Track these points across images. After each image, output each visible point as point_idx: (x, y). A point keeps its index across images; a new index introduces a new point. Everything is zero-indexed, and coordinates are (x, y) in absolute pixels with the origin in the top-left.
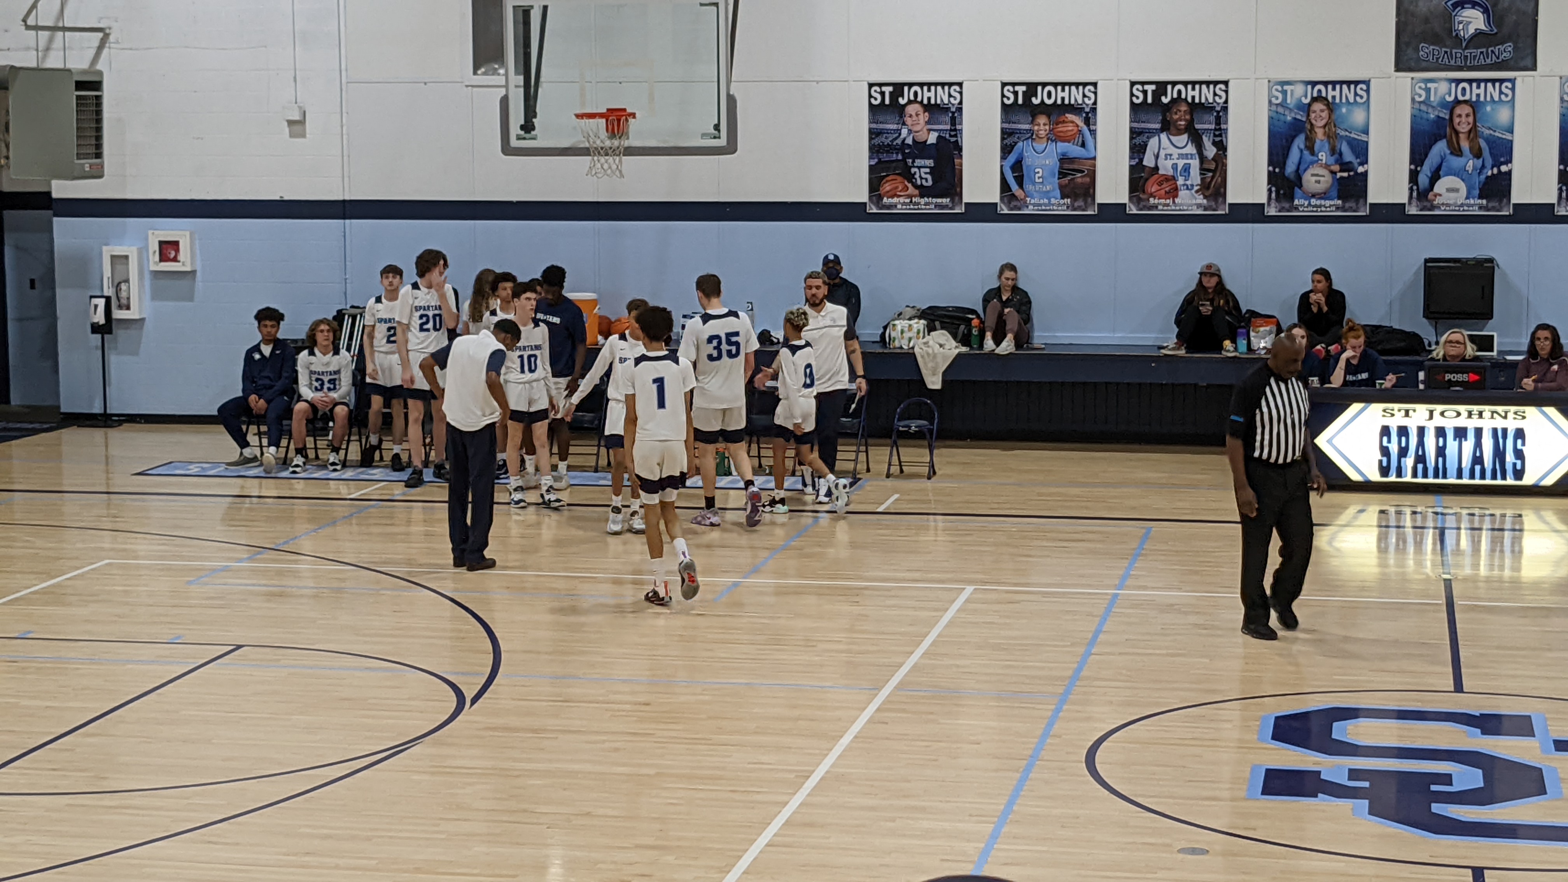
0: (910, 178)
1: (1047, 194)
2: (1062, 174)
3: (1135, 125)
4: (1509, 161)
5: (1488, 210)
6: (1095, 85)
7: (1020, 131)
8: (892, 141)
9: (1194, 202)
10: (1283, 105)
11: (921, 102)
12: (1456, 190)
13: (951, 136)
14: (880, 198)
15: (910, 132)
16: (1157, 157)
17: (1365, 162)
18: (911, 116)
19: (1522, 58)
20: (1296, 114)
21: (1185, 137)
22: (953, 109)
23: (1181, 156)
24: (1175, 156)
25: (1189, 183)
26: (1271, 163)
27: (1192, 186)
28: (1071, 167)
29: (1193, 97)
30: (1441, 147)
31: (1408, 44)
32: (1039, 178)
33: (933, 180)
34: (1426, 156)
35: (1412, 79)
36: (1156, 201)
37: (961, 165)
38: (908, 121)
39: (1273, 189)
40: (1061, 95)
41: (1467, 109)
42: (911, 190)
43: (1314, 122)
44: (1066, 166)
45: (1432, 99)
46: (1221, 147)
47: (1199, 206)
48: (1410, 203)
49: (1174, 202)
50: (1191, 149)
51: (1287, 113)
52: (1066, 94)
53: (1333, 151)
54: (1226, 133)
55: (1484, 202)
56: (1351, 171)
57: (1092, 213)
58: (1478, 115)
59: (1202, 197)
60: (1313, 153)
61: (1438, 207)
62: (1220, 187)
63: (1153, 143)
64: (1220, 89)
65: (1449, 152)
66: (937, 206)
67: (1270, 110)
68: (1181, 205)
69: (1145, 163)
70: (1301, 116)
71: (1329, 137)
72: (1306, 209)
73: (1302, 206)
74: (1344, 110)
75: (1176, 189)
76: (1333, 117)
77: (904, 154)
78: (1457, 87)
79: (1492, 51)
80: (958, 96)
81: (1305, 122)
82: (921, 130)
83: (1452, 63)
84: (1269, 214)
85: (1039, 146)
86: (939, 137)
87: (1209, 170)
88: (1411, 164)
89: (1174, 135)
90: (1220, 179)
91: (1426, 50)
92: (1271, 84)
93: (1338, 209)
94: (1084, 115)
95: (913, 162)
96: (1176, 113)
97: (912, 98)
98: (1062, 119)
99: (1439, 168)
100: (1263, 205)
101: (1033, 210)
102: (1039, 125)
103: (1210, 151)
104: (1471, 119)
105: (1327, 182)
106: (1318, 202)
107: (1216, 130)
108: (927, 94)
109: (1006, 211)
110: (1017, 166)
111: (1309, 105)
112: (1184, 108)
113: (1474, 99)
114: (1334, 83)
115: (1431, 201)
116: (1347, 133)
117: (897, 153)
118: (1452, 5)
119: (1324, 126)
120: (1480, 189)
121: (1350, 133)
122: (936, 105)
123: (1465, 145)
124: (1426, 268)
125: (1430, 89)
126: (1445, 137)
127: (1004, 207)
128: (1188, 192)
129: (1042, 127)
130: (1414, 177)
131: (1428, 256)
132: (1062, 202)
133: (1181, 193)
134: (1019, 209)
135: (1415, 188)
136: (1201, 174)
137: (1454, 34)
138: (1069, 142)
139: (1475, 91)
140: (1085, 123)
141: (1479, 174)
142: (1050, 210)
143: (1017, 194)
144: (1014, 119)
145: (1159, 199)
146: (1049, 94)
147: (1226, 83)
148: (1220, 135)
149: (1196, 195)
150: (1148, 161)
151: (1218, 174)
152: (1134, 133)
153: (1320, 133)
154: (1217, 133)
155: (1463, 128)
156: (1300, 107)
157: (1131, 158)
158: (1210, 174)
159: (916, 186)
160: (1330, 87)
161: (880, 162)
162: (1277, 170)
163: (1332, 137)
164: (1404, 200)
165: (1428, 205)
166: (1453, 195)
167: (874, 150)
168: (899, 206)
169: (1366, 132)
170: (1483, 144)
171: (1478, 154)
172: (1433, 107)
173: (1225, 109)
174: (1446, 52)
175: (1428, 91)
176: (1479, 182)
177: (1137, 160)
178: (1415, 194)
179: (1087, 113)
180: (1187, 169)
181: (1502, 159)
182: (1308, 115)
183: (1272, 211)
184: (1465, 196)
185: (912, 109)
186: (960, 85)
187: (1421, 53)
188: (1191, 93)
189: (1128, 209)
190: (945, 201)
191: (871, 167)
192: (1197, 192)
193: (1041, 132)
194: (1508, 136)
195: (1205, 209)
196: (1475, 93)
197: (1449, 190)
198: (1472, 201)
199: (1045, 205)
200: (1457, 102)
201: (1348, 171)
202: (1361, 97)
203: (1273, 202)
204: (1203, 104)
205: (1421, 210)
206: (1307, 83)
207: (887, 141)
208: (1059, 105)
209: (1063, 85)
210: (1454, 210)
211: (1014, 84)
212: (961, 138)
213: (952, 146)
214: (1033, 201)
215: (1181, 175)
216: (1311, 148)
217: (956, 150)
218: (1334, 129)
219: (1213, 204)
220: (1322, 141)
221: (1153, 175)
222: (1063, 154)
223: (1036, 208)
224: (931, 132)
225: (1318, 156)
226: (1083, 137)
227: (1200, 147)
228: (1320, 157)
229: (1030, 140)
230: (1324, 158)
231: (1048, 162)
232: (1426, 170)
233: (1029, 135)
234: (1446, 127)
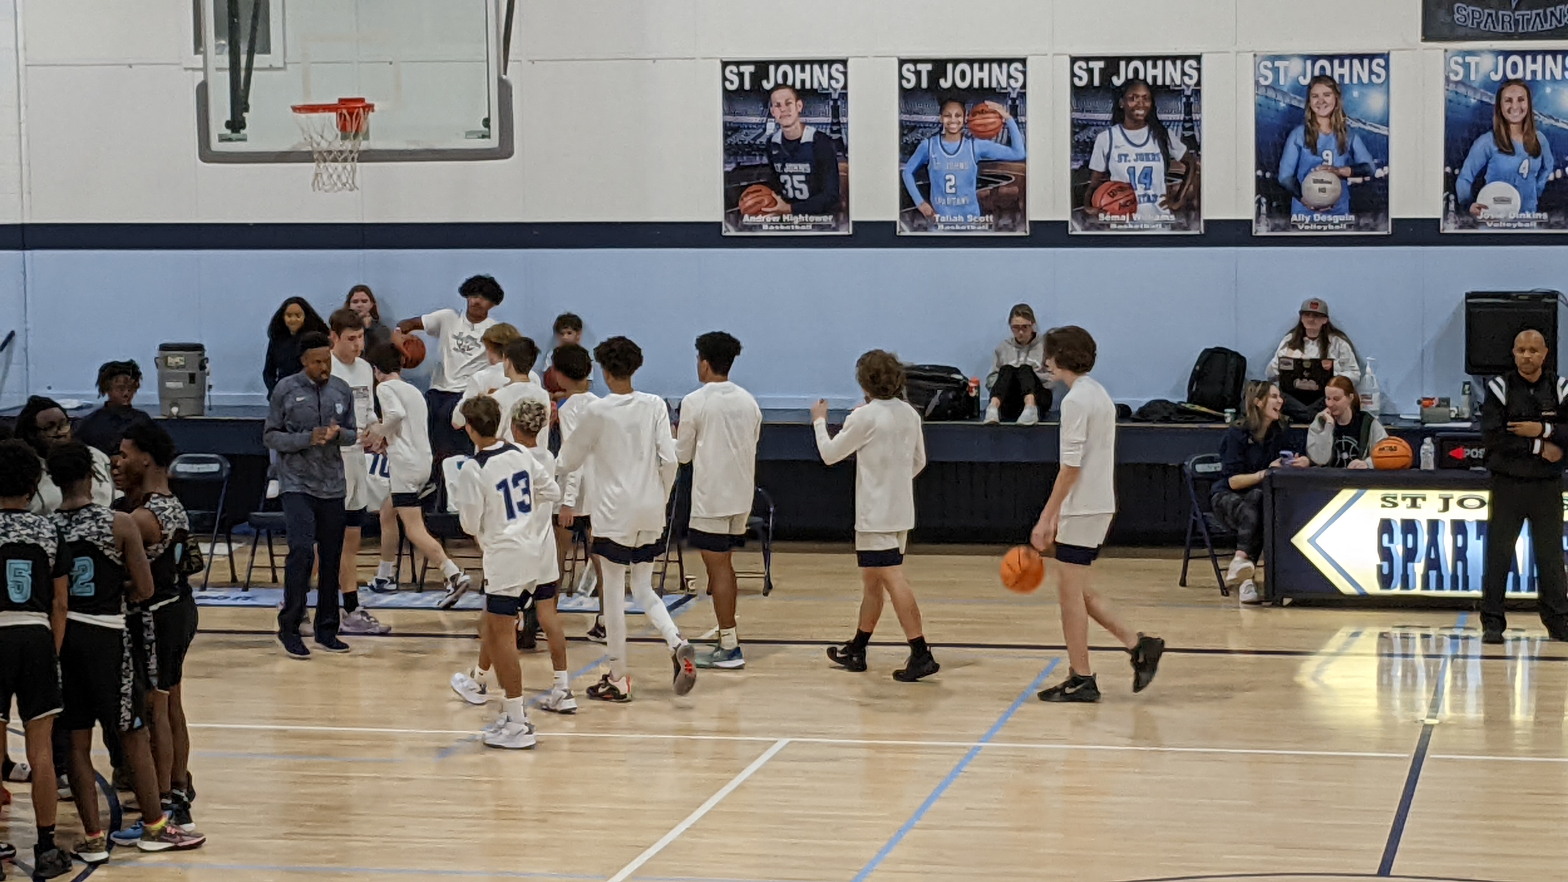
0: (779, 188)
1: (962, 209)
2: (982, 182)
3: (1078, 115)
5: (1550, 227)
6: (1023, 61)
7: (925, 125)
8: (755, 139)
9: (1158, 218)
10: (1274, 87)
11: (793, 86)
12: (1507, 201)
13: (832, 132)
14: (739, 215)
15: (778, 126)
16: (1108, 158)
17: (1384, 163)
18: (779, 105)
20: (1291, 98)
21: (1144, 131)
22: (835, 96)
24: (1132, 157)
25: (1151, 192)
26: (1259, 165)
27: (1155, 196)
28: (994, 172)
29: (1155, 78)
30: (1485, 143)
32: (951, 187)
33: (809, 192)
34: (1466, 154)
35: (1446, 51)
36: (1108, 218)
37: (847, 170)
38: (776, 112)
39: (1264, 200)
40: (978, 76)
41: (1519, 91)
42: (781, 205)
43: (1315, 110)
45: (1473, 77)
46: (1193, 144)
47: (1165, 224)
48: (1446, 217)
49: (1131, 219)
50: (1153, 147)
51: (1279, 98)
52: (985, 75)
53: (1342, 148)
54: (1199, 126)
55: (1545, 216)
56: (1367, 176)
57: (1023, 234)
58: (1534, 101)
59: (1168, 211)
61: (1483, 223)
62: (1193, 198)
63: (1102, 140)
64: (1191, 66)
65: (1496, 149)
66: (816, 226)
67: (1257, 94)
68: (1141, 222)
69: (1091, 166)
70: (1299, 102)
71: (1336, 130)
72: (1307, 227)
73: (1301, 222)
74: (1355, 94)
75: (1134, 201)
76: (1341, 102)
77: (770, 156)
78: (1505, 60)
80: (841, 77)
81: (1304, 110)
82: (793, 124)
83: (1499, 29)
84: (1259, 234)
85: (952, 144)
86: (817, 134)
87: (1177, 176)
88: (1445, 166)
89: (1129, 129)
90: (1192, 187)
91: (1464, 12)
92: (1258, 59)
93: (1349, 226)
95: (783, 167)
96: (1132, 99)
97: (780, 81)
98: (980, 107)
99: (1483, 171)
100: (1250, 221)
101: (945, 230)
102: (950, 116)
103: (1179, 150)
104: (1525, 105)
105: (1334, 190)
106: (1324, 218)
107: (1185, 121)
109: (908, 233)
110: (922, 172)
111: (1310, 87)
112: (1142, 92)
113: (1529, 77)
114: (1341, 58)
115: (1473, 216)
116: (1361, 125)
117: (761, 155)
119: (1330, 116)
120: (1539, 199)
121: (1365, 124)
122: (813, 91)
123: (1518, 140)
124: (1469, 305)
125: (1469, 64)
126: (1491, 128)
127: (904, 226)
128: (1150, 205)
129: (954, 119)
130: (1450, 182)
131: (1469, 290)
132: (982, 219)
133: (1140, 207)
134: (926, 229)
135: (1452, 197)
136: (1166, 181)
138: (990, 138)
139: (1530, 67)
140: (1011, 114)
141: (1538, 178)
142: (966, 230)
143: (921, 209)
144: (917, 108)
145: (1111, 214)
146: (963, 75)
147: (1198, 58)
149: (1160, 209)
150: (1097, 164)
151: (1188, 182)
152: (1077, 127)
153: (1324, 123)
154: (1187, 125)
157: (1074, 159)
158: (1180, 181)
159: (786, 199)
160: (1336, 62)
161: (739, 167)
162: (1268, 175)
163: (1340, 129)
164: (1439, 214)
165: (1471, 220)
166: (1501, 207)
167: (731, 151)
168: (765, 227)
169: (1386, 123)
170: (1542, 138)
171: (1535, 151)
172: (1475, 89)
173: (1197, 93)
174: (1490, 15)
175: (1467, 67)
176: (1538, 189)
177: (1081, 163)
178: (1452, 206)
179: (1014, 100)
180: (1147, 174)
182: (1308, 101)
183: (1262, 230)
184: (1519, 208)
185: (780, 96)
186: (844, 62)
187: (1457, 16)
188: (1151, 72)
189: (1070, 229)
190: (827, 219)
191: (726, 174)
192: (1162, 204)
193: (954, 126)
195: (1173, 228)
196: (1528, 69)
197: (1497, 200)
198: (1528, 215)
199: (960, 224)
200: (1506, 82)
201: (1364, 175)
202: (1379, 76)
203: (1263, 218)
204: (1168, 86)
205: (1461, 227)
206: (1306, 57)
207: (748, 140)
208: (975, 89)
209: (981, 62)
210: (1506, 228)
211: (915, 62)
212: (847, 134)
213: (834, 146)
214: (943, 219)
215: (1140, 182)
216: (1312, 145)
217: (839, 151)
218: (1342, 119)
219: (1183, 220)
220: (1327, 135)
221: (1104, 182)
222: (983, 155)
223: (948, 228)
224: (807, 127)
225: (1321, 156)
226: (1009, 132)
227: (1164, 144)
228: (1325, 157)
229: (938, 137)
230: (1330, 158)
231: (962, 166)
232: (1467, 173)
233: (937, 130)
234: (1492, 115)
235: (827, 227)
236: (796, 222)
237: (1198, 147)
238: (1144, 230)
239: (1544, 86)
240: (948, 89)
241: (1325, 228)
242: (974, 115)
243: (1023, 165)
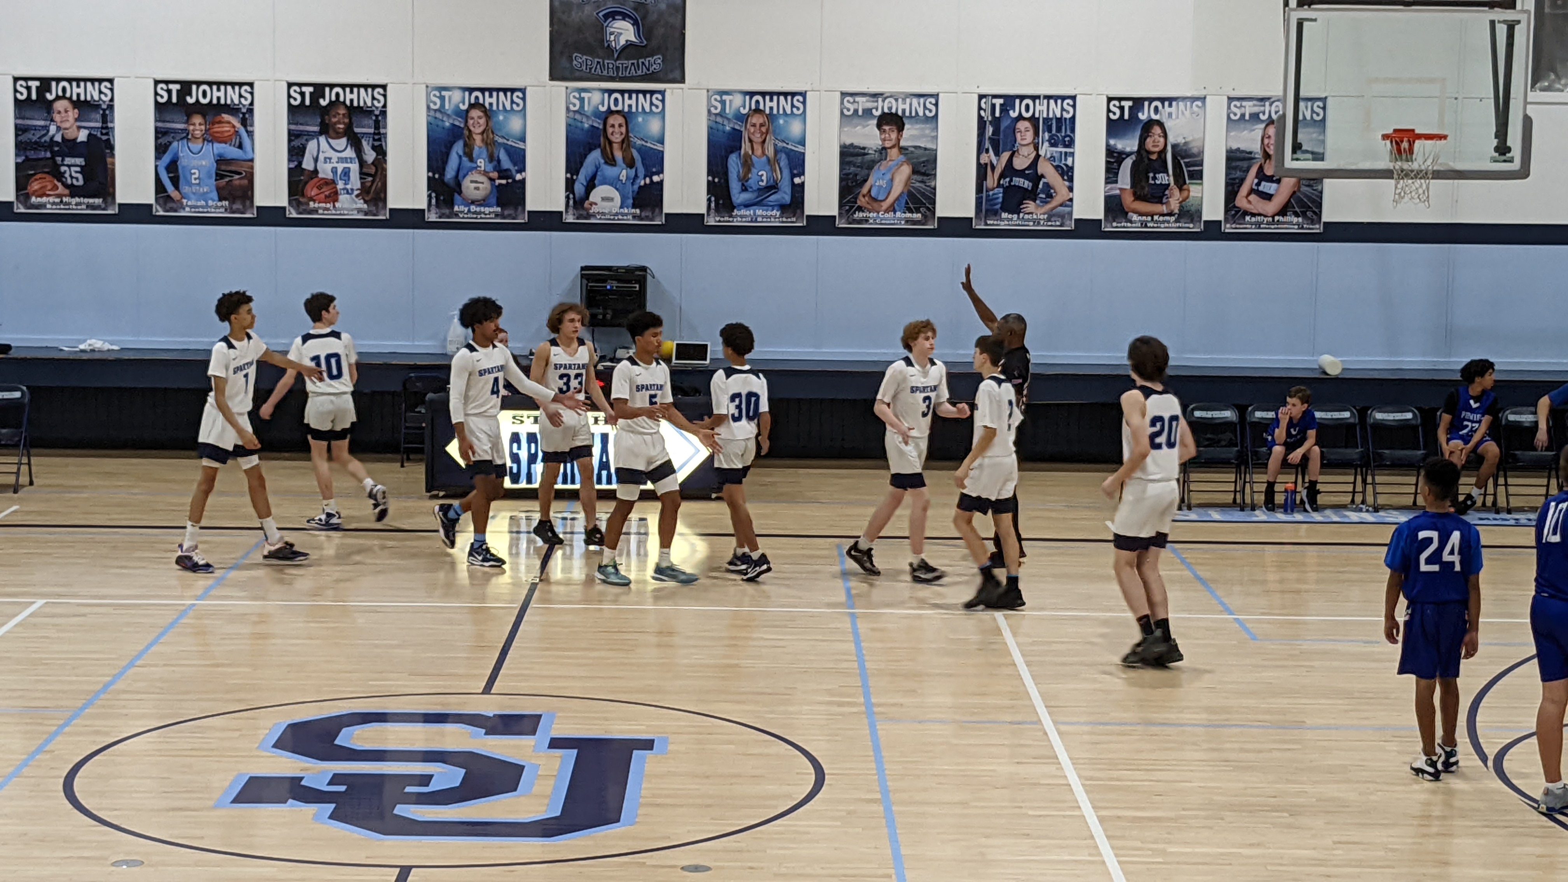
0: (60, 176)
1: (204, 196)
2: (219, 176)
3: (293, 127)
4: (661, 171)
5: (642, 219)
6: (251, 85)
7: (175, 131)
9: (355, 206)
10: (441, 110)
11: (70, 98)
12: (610, 199)
13: (102, 134)
14: (28, 196)
15: (59, 128)
16: (316, 160)
17: (522, 169)
18: (59, 112)
19: (672, 71)
20: (454, 119)
21: (344, 141)
22: (104, 106)
23: (341, 160)
24: (334, 160)
25: (349, 187)
26: (430, 169)
27: (352, 190)
28: (230, 168)
30: (595, 156)
31: (562, 53)
32: (195, 179)
33: (84, 179)
34: (582, 164)
35: (567, 88)
36: (316, 205)
37: (113, 164)
38: (57, 117)
39: (433, 195)
40: (216, 94)
41: (619, 120)
42: (61, 189)
43: (472, 128)
44: (223, 167)
45: (586, 108)
46: (381, 152)
47: (359, 211)
48: (567, 211)
49: (334, 206)
50: (350, 153)
51: (445, 119)
52: (221, 94)
53: (491, 158)
54: (385, 138)
55: (638, 211)
56: (509, 178)
57: (251, 216)
58: (630, 126)
59: (362, 201)
60: (471, 160)
61: (593, 216)
62: (380, 192)
63: (312, 146)
64: (379, 93)
65: (602, 161)
66: (89, 207)
67: (428, 116)
68: (340, 210)
69: (304, 166)
70: (460, 123)
71: (487, 144)
73: (462, 212)
74: (501, 117)
75: (336, 193)
76: (490, 124)
77: (52, 152)
78: (610, 96)
79: (643, 63)
80: (109, 92)
81: (463, 129)
82: (71, 127)
83: (605, 73)
84: (430, 220)
85: (195, 146)
86: (90, 135)
87: (369, 175)
88: (567, 172)
89: (333, 138)
90: (380, 184)
91: (580, 60)
92: (429, 89)
93: (497, 216)
94: (241, 116)
95: (63, 160)
96: (335, 116)
97: (60, 93)
98: (218, 119)
99: (594, 177)
100: (423, 210)
101: (191, 212)
102: (194, 124)
103: (370, 156)
104: (623, 129)
106: (478, 209)
107: (374, 134)
108: (76, 90)
109: (161, 213)
110: (173, 167)
111: (467, 111)
112: (342, 111)
113: (626, 109)
114: (491, 90)
115: (587, 210)
116: (505, 141)
118: (603, 16)
119: (482, 133)
120: (634, 199)
122: (86, 102)
123: (618, 155)
124: (582, 276)
125: (583, 98)
126: (599, 146)
127: (159, 208)
128: (348, 196)
129: (198, 127)
130: (570, 185)
131: (584, 265)
132: (219, 204)
133: (341, 197)
134: (176, 211)
135: (571, 196)
136: (361, 178)
137: (606, 45)
138: (226, 143)
139: (627, 102)
140: (242, 124)
141: (633, 184)
142: (208, 212)
143: (172, 195)
144: (168, 118)
145: (319, 203)
146: (204, 94)
147: (384, 87)
148: (379, 140)
149: (356, 200)
150: (308, 164)
151: (378, 179)
152: (292, 136)
153: (478, 139)
154: (376, 137)
155: (617, 138)
156: (458, 113)
157: (290, 160)
158: (370, 179)
159: (65, 185)
160: (487, 94)
161: (27, 159)
163: (490, 144)
164: (561, 208)
165: (584, 213)
166: (606, 204)
167: (20, 147)
168: (49, 206)
169: (523, 140)
170: (635, 154)
171: (631, 164)
172: (587, 117)
173: (384, 113)
174: (598, 62)
175: (582, 100)
176: (633, 192)
177: (296, 163)
178: (571, 202)
179: (244, 114)
180: (346, 173)
181: (654, 170)
182: (466, 122)
183: (432, 217)
184: (619, 205)
185: (60, 105)
186: (111, 81)
187: (575, 62)
188: (349, 96)
189: (287, 212)
190: (98, 201)
191: (17, 165)
192: (357, 196)
193: (196, 132)
194: (659, 147)
195: (366, 214)
196: (626, 104)
197: (603, 199)
198: (626, 211)
199: (202, 207)
200: (610, 112)
201: (506, 178)
202: (518, 105)
203: (433, 208)
204: (362, 108)
205: (578, 219)
206: (465, 89)
207: (35, 139)
208: (214, 105)
209: (219, 84)
210: (610, 219)
211: (167, 82)
212: (113, 137)
213: (103, 145)
214: (189, 203)
215: (341, 179)
216: (469, 154)
217: (107, 148)
218: (491, 136)
219: (373, 209)
220: (480, 147)
221: (312, 179)
222: (220, 155)
223: (193, 210)
224: (82, 130)
225: (476, 163)
226: (240, 138)
227: (359, 151)
228: (479, 164)
229: (185, 140)
230: (482, 165)
231: (204, 163)
232: (581, 179)
233: (185, 135)
234: (600, 136)
235: (98, 207)
236: (74, 203)
237: (384, 154)
238: (344, 215)
239: (636, 117)
240: (193, 104)
241: (479, 216)
242: (213, 124)
243: (250, 163)
